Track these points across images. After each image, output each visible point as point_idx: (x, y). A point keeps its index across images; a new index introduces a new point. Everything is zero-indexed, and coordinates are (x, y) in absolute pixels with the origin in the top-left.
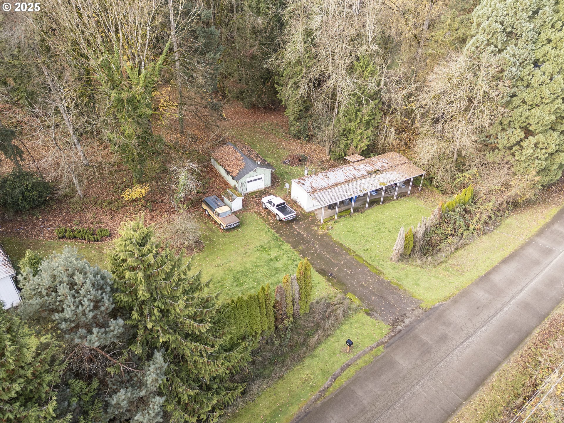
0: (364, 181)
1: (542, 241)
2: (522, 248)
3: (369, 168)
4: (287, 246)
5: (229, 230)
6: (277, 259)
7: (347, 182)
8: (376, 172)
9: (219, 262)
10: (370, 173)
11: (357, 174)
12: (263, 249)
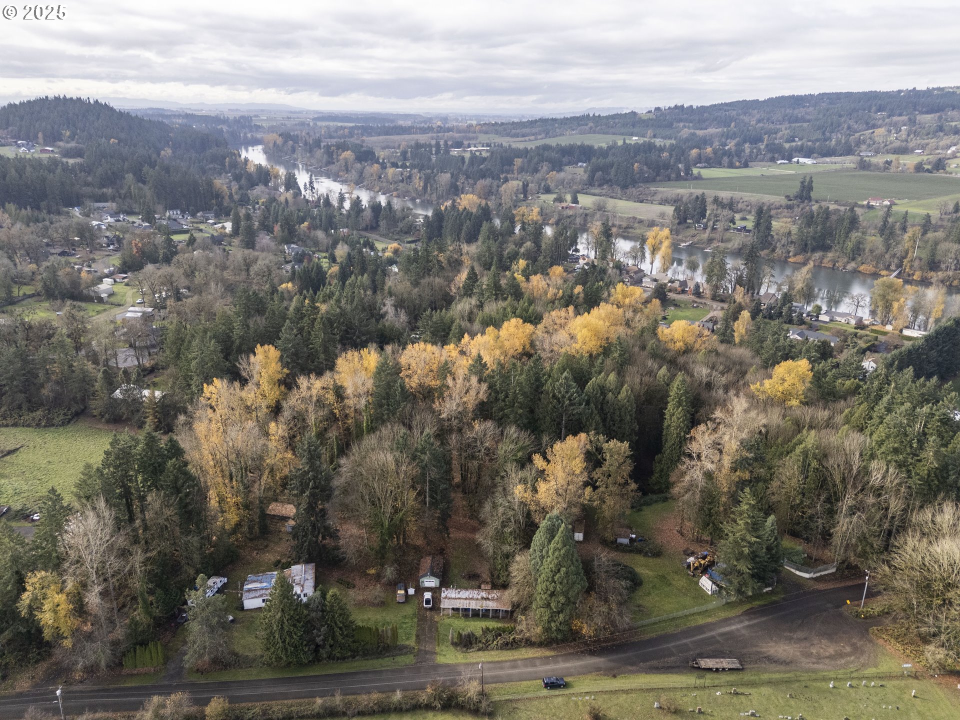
0: (474, 602)
1: (519, 662)
2: (506, 661)
3: (485, 596)
4: (416, 620)
5: (399, 603)
6: (406, 623)
7: (466, 599)
8: (487, 599)
9: (384, 614)
10: (483, 598)
11: (475, 596)
12: (405, 617)
